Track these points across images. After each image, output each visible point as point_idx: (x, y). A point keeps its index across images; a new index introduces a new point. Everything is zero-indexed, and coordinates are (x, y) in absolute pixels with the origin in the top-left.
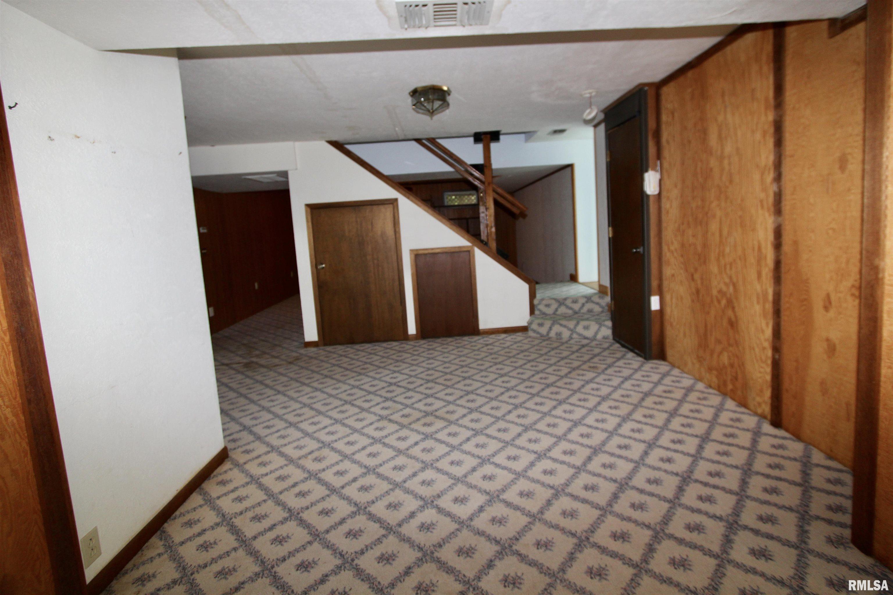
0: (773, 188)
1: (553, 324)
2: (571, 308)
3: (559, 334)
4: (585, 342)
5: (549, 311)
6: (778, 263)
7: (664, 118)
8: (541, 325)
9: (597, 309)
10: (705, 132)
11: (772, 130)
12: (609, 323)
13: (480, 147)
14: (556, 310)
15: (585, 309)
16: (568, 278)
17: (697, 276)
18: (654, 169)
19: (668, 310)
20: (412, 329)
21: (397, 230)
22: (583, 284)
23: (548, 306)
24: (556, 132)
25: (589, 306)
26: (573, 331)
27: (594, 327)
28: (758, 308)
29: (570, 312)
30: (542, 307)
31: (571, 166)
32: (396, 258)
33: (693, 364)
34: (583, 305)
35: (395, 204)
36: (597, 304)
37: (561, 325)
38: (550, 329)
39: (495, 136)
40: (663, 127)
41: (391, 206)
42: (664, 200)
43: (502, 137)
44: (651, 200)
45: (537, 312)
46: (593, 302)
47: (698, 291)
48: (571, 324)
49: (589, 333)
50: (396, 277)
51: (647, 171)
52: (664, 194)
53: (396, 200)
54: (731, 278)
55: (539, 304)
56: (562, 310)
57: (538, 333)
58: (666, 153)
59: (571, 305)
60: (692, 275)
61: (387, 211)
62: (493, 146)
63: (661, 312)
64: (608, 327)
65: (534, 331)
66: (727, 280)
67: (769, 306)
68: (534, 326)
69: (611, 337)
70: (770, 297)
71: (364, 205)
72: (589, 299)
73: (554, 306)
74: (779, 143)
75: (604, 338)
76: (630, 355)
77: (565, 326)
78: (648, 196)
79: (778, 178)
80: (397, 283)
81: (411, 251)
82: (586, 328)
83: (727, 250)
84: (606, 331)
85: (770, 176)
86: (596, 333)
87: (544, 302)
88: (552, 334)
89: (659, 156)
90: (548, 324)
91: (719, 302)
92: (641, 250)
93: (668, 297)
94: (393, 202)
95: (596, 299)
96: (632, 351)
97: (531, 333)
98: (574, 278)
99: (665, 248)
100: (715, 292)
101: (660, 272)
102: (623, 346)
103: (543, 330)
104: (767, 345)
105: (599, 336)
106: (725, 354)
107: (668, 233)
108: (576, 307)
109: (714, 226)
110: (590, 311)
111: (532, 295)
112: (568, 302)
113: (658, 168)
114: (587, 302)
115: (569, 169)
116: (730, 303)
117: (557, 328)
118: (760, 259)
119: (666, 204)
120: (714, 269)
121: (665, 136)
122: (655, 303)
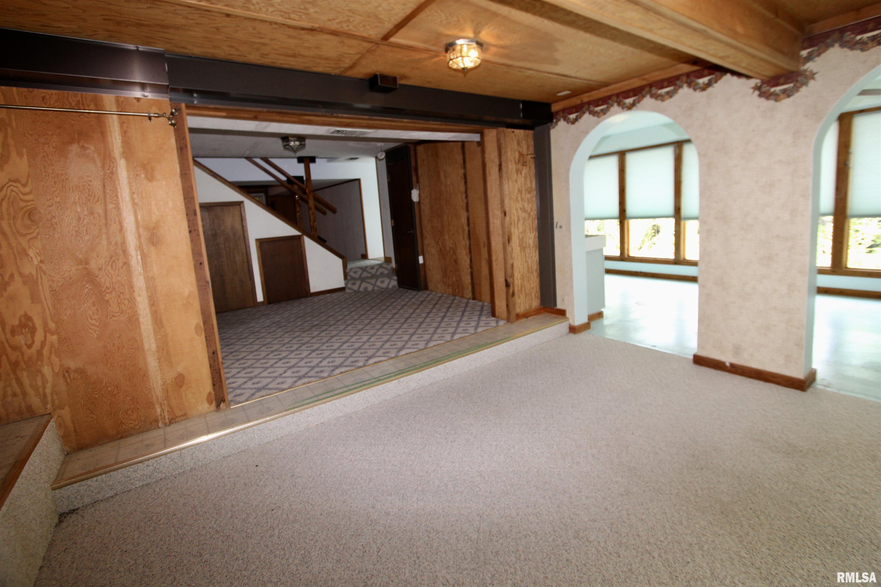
0: (465, 201)
1: (361, 283)
2: (370, 273)
3: (366, 289)
4: (383, 290)
5: (357, 276)
6: (469, 231)
7: (419, 162)
8: (354, 284)
9: (386, 272)
10: (439, 173)
11: (463, 177)
12: (395, 278)
13: (302, 166)
14: (361, 275)
15: (378, 273)
16: (360, 257)
17: (440, 242)
18: (416, 188)
19: (427, 263)
20: (260, 298)
21: (244, 224)
22: (372, 259)
23: (355, 272)
24: (352, 159)
25: (381, 270)
26: (374, 285)
27: (387, 281)
28: (464, 252)
29: (369, 275)
30: (351, 274)
31: (358, 180)
32: (244, 247)
33: (441, 287)
34: (377, 270)
35: (242, 205)
36: (386, 268)
37: (367, 282)
38: (360, 286)
39: (313, 159)
40: (419, 166)
41: (238, 207)
42: (422, 205)
43: (317, 160)
44: (416, 204)
45: (349, 278)
46: (383, 268)
47: (441, 250)
48: (373, 281)
49: (384, 285)
50: (246, 260)
51: (412, 189)
52: (422, 201)
53: (242, 202)
54: (453, 241)
55: (350, 272)
56: (365, 274)
57: (352, 290)
58: (421, 180)
59: (370, 271)
60: (438, 242)
61: (235, 210)
62: (312, 165)
63: (424, 264)
64: (395, 280)
65: (350, 289)
66: (452, 242)
67: (468, 250)
68: (350, 285)
69: (397, 286)
70: (468, 246)
71: (215, 206)
72: (380, 266)
73: (360, 272)
74: (466, 183)
75: (394, 287)
76: (410, 291)
77: (369, 283)
78: (414, 202)
79: (467, 197)
80: (246, 264)
81: (257, 240)
82: (382, 282)
83: (451, 228)
84: (394, 283)
85: (464, 196)
86: (388, 285)
87: (353, 270)
88: (362, 289)
89: (418, 182)
90: (358, 283)
91: (450, 252)
92: (412, 231)
93: (427, 256)
94: (240, 204)
95: (385, 265)
96: (410, 289)
97: (347, 291)
98: (365, 256)
99: (424, 230)
100: (448, 248)
101: (422, 243)
102: (405, 288)
103: (356, 288)
104: (468, 267)
105: (390, 286)
106: (454, 277)
107: (425, 222)
108: (373, 272)
109: (445, 218)
110: (382, 274)
111: (345, 266)
112: (368, 269)
113: (418, 188)
114: (379, 268)
115: (357, 182)
116: (454, 253)
117: (364, 285)
118: (463, 231)
119: (423, 207)
120: (447, 237)
121: (420, 171)
122: (421, 260)
